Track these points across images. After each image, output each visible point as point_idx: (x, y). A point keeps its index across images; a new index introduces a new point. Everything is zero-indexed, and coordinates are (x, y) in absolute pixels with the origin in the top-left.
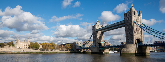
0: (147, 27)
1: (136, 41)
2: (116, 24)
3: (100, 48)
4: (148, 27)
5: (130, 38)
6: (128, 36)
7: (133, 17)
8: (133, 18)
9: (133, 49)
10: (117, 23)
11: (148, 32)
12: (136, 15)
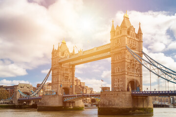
0: (149, 59)
1: (128, 86)
2: (95, 51)
3: (65, 97)
4: (151, 60)
5: (118, 80)
6: (115, 74)
7: (126, 38)
8: (126, 40)
9: (121, 100)
10: (97, 48)
11: (149, 69)
12: (131, 35)
